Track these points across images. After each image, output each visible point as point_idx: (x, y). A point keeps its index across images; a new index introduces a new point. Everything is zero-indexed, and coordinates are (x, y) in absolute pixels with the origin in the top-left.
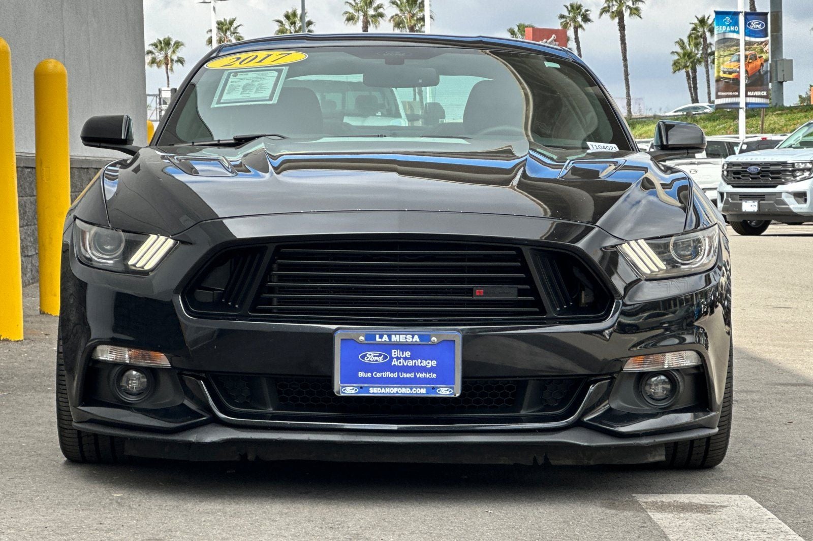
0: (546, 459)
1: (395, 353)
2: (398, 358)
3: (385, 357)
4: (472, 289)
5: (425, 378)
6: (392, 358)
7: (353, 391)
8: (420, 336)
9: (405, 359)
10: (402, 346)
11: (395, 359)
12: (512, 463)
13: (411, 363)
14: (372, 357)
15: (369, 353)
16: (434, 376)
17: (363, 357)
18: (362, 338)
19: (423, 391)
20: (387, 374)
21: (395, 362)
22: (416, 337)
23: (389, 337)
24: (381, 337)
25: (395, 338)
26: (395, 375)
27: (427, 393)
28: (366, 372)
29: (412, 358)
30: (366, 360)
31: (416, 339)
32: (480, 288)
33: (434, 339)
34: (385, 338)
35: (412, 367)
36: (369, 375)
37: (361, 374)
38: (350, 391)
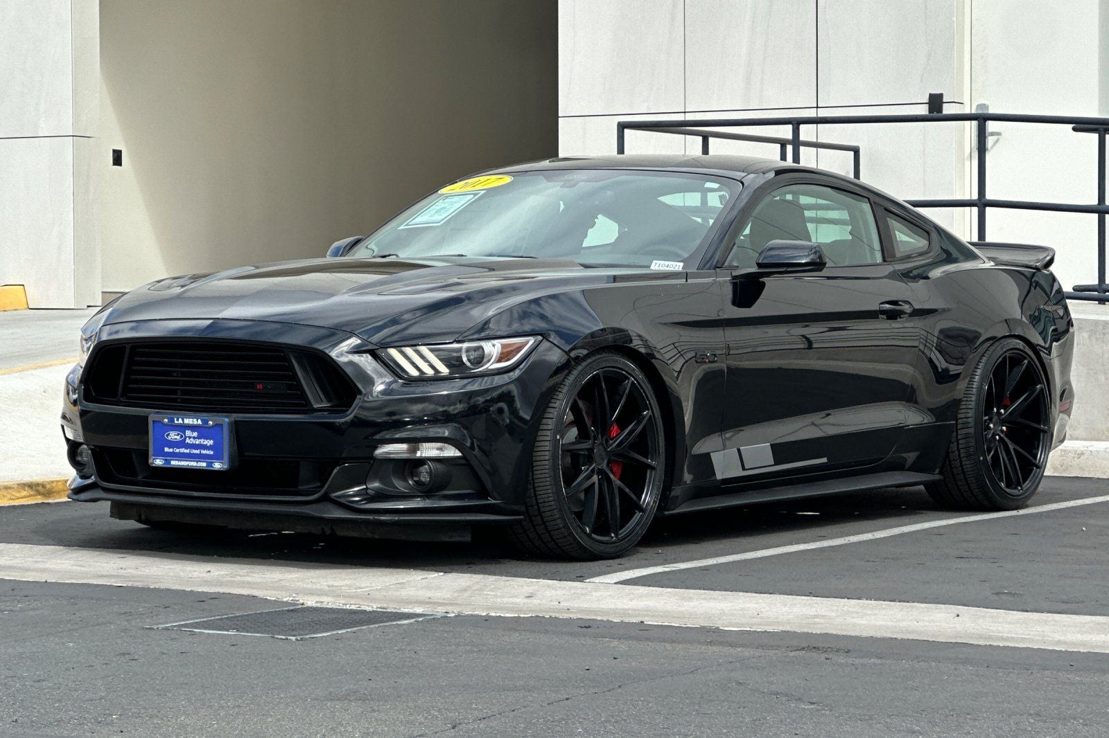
0: (333, 530)
1: (188, 433)
2: (190, 437)
3: (182, 437)
4: (253, 384)
5: (206, 454)
6: (186, 437)
7: (161, 463)
8: (202, 421)
9: (194, 438)
10: (193, 428)
11: (188, 439)
12: (306, 532)
13: (197, 442)
14: (173, 436)
15: (171, 432)
16: (212, 453)
17: (167, 436)
18: (166, 420)
19: (204, 464)
20: (183, 450)
21: (188, 441)
22: (199, 420)
23: (183, 421)
24: (178, 420)
25: (187, 421)
26: (187, 451)
27: (206, 467)
28: (170, 448)
29: (198, 438)
30: (169, 438)
31: (200, 422)
32: (260, 383)
33: (211, 423)
34: (180, 421)
35: (198, 445)
36: (171, 450)
37: (166, 449)
38: (159, 462)
